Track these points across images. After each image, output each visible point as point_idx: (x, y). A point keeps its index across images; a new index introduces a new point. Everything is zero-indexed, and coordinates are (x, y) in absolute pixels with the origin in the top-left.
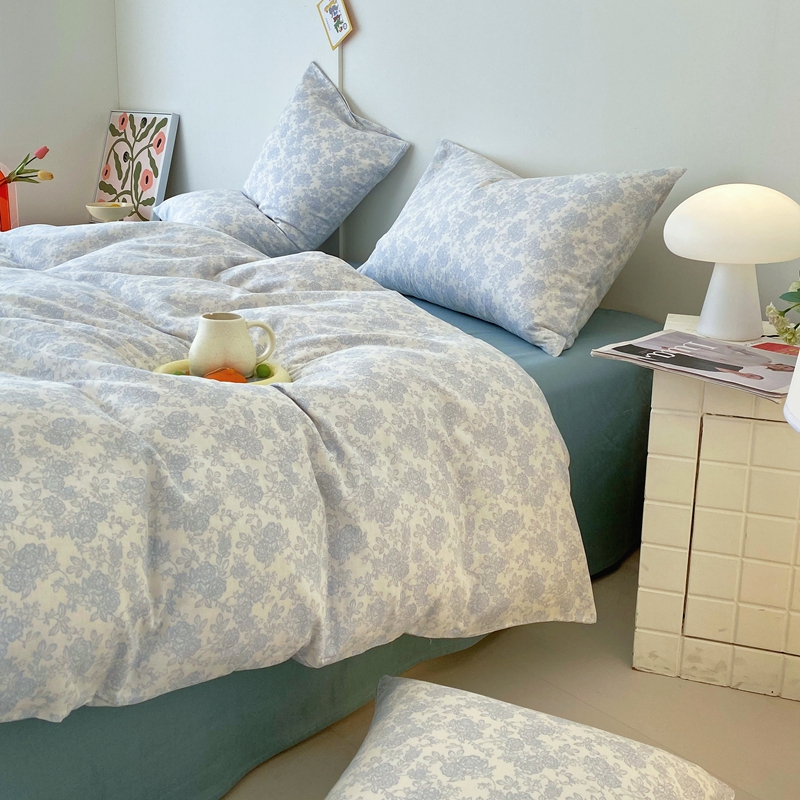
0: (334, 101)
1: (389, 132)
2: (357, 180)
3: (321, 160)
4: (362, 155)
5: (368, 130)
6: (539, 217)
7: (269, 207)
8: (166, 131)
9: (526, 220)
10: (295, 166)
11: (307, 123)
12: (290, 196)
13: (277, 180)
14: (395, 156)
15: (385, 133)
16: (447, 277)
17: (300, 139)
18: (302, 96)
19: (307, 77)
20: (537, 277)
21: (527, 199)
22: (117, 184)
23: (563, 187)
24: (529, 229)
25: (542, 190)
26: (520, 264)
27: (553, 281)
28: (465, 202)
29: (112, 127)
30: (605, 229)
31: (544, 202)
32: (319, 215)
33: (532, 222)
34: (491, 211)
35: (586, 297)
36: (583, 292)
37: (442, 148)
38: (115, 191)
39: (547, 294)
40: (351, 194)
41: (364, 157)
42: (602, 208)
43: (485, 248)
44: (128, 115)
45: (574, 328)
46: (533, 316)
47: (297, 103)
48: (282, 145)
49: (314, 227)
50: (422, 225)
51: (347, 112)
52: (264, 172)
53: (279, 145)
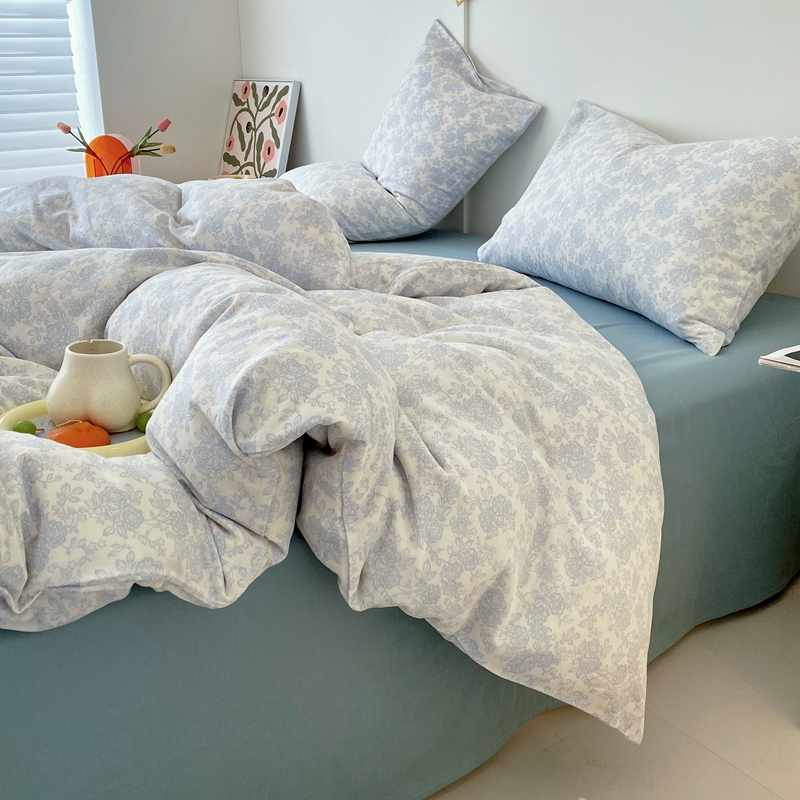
0: (459, 61)
1: (519, 94)
2: (483, 147)
3: (444, 128)
4: (489, 120)
5: (496, 92)
6: (692, 190)
7: (388, 179)
8: (288, 100)
9: (677, 194)
10: (415, 134)
11: (429, 86)
12: (410, 168)
13: (397, 150)
14: (525, 120)
15: (514, 95)
16: (581, 259)
17: (421, 105)
18: (425, 57)
19: (430, 36)
20: (690, 260)
21: (679, 169)
22: (240, 156)
23: (721, 154)
24: (681, 205)
25: (696, 158)
26: (669, 245)
27: (709, 266)
28: (603, 173)
29: (235, 97)
30: (773, 203)
31: (699, 171)
32: (441, 187)
33: (684, 196)
34: (635, 183)
35: (749, 285)
36: (746, 278)
37: (578, 110)
38: (237, 163)
39: (702, 282)
40: (476, 163)
41: (491, 123)
42: (770, 178)
43: (628, 226)
44: (251, 83)
45: (734, 321)
46: (684, 308)
47: (419, 65)
48: (403, 111)
49: (435, 200)
50: (553, 198)
51: (473, 73)
52: (383, 141)
53: (399, 113)
